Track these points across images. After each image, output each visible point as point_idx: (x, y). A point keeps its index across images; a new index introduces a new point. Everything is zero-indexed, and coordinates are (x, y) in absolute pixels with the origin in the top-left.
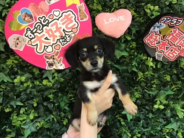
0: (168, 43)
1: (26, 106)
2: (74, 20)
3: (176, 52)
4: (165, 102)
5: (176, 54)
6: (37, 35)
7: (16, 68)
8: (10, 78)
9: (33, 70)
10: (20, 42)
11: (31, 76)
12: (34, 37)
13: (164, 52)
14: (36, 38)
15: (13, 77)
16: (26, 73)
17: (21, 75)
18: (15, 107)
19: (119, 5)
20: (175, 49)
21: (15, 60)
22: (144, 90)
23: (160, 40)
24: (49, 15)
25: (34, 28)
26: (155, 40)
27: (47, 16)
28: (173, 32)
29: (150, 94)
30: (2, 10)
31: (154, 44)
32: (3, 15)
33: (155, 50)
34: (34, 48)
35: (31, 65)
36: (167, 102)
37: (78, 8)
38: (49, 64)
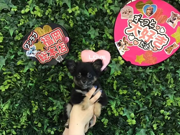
2: (163, 45)
10: (128, 14)
12: (136, 22)
25: (144, 19)
27: (157, 24)
34: (128, 26)
37: (173, 44)
38: (120, 43)
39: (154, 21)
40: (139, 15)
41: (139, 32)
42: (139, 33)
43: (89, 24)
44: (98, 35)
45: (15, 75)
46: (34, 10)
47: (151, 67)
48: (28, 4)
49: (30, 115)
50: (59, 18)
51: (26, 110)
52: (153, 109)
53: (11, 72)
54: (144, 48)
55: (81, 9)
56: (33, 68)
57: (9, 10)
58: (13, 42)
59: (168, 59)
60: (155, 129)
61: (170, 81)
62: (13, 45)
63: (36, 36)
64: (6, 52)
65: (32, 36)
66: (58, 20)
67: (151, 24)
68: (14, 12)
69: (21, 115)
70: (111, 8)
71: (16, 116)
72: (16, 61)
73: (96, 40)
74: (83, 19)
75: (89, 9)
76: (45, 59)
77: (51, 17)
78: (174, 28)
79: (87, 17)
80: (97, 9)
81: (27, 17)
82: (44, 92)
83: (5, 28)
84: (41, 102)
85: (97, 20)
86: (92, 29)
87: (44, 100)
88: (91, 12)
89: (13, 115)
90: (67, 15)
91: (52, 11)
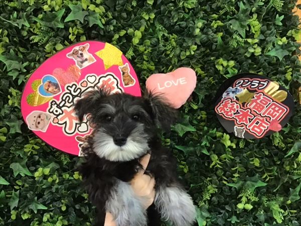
0: (250, 113)
1: (51, 211)
2: (116, 87)
3: (264, 124)
4: (254, 199)
5: (264, 127)
6: (65, 110)
7: (37, 156)
8: (29, 170)
9: (61, 158)
10: (42, 120)
11: (57, 167)
12: (61, 112)
13: (246, 125)
14: (64, 114)
15: (33, 168)
16: (51, 162)
17: (43, 165)
18: (36, 212)
19: (180, 60)
20: (263, 121)
21: (36, 144)
22: (222, 180)
23: (239, 109)
24: (82, 81)
25: (61, 100)
26: (231, 109)
27: (78, 83)
28: (256, 98)
29: (232, 187)
30: (18, 76)
31: (231, 115)
32: (20, 82)
33: (232, 123)
34: (62, 127)
35: (58, 150)
36: (257, 199)
37: (121, 71)
39: (71, 87)
40: (52, 105)
67: (75, 92)
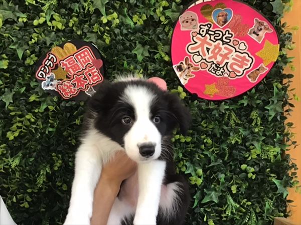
6: (207, 38)
10: (191, 23)
12: (203, 35)
24: (237, 40)
25: (214, 30)
27: (234, 38)
34: (191, 42)
37: (260, 66)
38: (181, 66)
39: (229, 34)
40: (207, 25)
41: (208, 49)
42: (208, 51)
43: (133, 39)
44: (147, 54)
45: (28, 117)
46: (52, 19)
47: (227, 101)
48: (43, 11)
49: (50, 173)
50: (88, 32)
51: (45, 167)
52: (231, 163)
53: (21, 112)
54: (217, 72)
55: (121, 16)
56: (53, 106)
57: (16, 20)
58: (23, 67)
59: (254, 89)
60: (234, 192)
61: (257, 121)
62: (23, 72)
63: (54, 59)
64: (14, 82)
65: (48, 59)
66: (87, 34)
67: (226, 38)
68: (23, 24)
69: (37, 174)
70: (167, 15)
71: (31, 175)
72: (29, 95)
73: (144, 62)
74: (125, 32)
75: (133, 16)
76: (70, 92)
77: (77, 30)
78: (260, 43)
79: (131, 28)
80: (145, 16)
81: (42, 30)
82: (71, 140)
83: (10, 47)
84: (67, 155)
85: (146, 32)
86: (138, 46)
87: (71, 152)
88: (138, 20)
89: (27, 174)
90: (101, 26)
91: (79, 21)
